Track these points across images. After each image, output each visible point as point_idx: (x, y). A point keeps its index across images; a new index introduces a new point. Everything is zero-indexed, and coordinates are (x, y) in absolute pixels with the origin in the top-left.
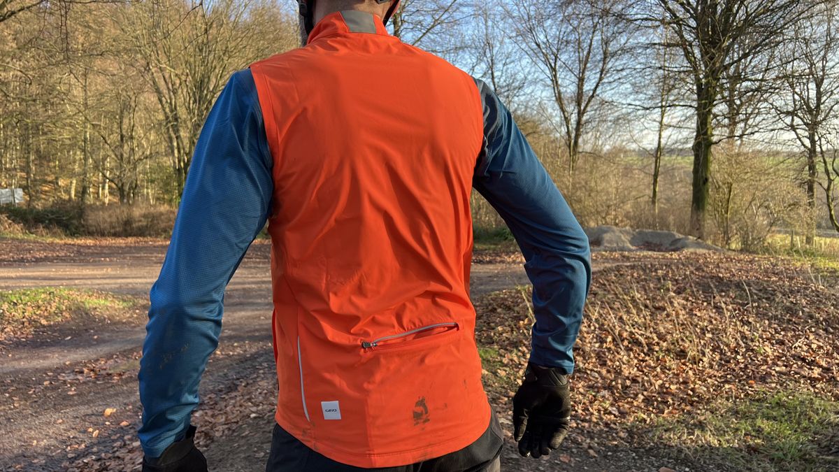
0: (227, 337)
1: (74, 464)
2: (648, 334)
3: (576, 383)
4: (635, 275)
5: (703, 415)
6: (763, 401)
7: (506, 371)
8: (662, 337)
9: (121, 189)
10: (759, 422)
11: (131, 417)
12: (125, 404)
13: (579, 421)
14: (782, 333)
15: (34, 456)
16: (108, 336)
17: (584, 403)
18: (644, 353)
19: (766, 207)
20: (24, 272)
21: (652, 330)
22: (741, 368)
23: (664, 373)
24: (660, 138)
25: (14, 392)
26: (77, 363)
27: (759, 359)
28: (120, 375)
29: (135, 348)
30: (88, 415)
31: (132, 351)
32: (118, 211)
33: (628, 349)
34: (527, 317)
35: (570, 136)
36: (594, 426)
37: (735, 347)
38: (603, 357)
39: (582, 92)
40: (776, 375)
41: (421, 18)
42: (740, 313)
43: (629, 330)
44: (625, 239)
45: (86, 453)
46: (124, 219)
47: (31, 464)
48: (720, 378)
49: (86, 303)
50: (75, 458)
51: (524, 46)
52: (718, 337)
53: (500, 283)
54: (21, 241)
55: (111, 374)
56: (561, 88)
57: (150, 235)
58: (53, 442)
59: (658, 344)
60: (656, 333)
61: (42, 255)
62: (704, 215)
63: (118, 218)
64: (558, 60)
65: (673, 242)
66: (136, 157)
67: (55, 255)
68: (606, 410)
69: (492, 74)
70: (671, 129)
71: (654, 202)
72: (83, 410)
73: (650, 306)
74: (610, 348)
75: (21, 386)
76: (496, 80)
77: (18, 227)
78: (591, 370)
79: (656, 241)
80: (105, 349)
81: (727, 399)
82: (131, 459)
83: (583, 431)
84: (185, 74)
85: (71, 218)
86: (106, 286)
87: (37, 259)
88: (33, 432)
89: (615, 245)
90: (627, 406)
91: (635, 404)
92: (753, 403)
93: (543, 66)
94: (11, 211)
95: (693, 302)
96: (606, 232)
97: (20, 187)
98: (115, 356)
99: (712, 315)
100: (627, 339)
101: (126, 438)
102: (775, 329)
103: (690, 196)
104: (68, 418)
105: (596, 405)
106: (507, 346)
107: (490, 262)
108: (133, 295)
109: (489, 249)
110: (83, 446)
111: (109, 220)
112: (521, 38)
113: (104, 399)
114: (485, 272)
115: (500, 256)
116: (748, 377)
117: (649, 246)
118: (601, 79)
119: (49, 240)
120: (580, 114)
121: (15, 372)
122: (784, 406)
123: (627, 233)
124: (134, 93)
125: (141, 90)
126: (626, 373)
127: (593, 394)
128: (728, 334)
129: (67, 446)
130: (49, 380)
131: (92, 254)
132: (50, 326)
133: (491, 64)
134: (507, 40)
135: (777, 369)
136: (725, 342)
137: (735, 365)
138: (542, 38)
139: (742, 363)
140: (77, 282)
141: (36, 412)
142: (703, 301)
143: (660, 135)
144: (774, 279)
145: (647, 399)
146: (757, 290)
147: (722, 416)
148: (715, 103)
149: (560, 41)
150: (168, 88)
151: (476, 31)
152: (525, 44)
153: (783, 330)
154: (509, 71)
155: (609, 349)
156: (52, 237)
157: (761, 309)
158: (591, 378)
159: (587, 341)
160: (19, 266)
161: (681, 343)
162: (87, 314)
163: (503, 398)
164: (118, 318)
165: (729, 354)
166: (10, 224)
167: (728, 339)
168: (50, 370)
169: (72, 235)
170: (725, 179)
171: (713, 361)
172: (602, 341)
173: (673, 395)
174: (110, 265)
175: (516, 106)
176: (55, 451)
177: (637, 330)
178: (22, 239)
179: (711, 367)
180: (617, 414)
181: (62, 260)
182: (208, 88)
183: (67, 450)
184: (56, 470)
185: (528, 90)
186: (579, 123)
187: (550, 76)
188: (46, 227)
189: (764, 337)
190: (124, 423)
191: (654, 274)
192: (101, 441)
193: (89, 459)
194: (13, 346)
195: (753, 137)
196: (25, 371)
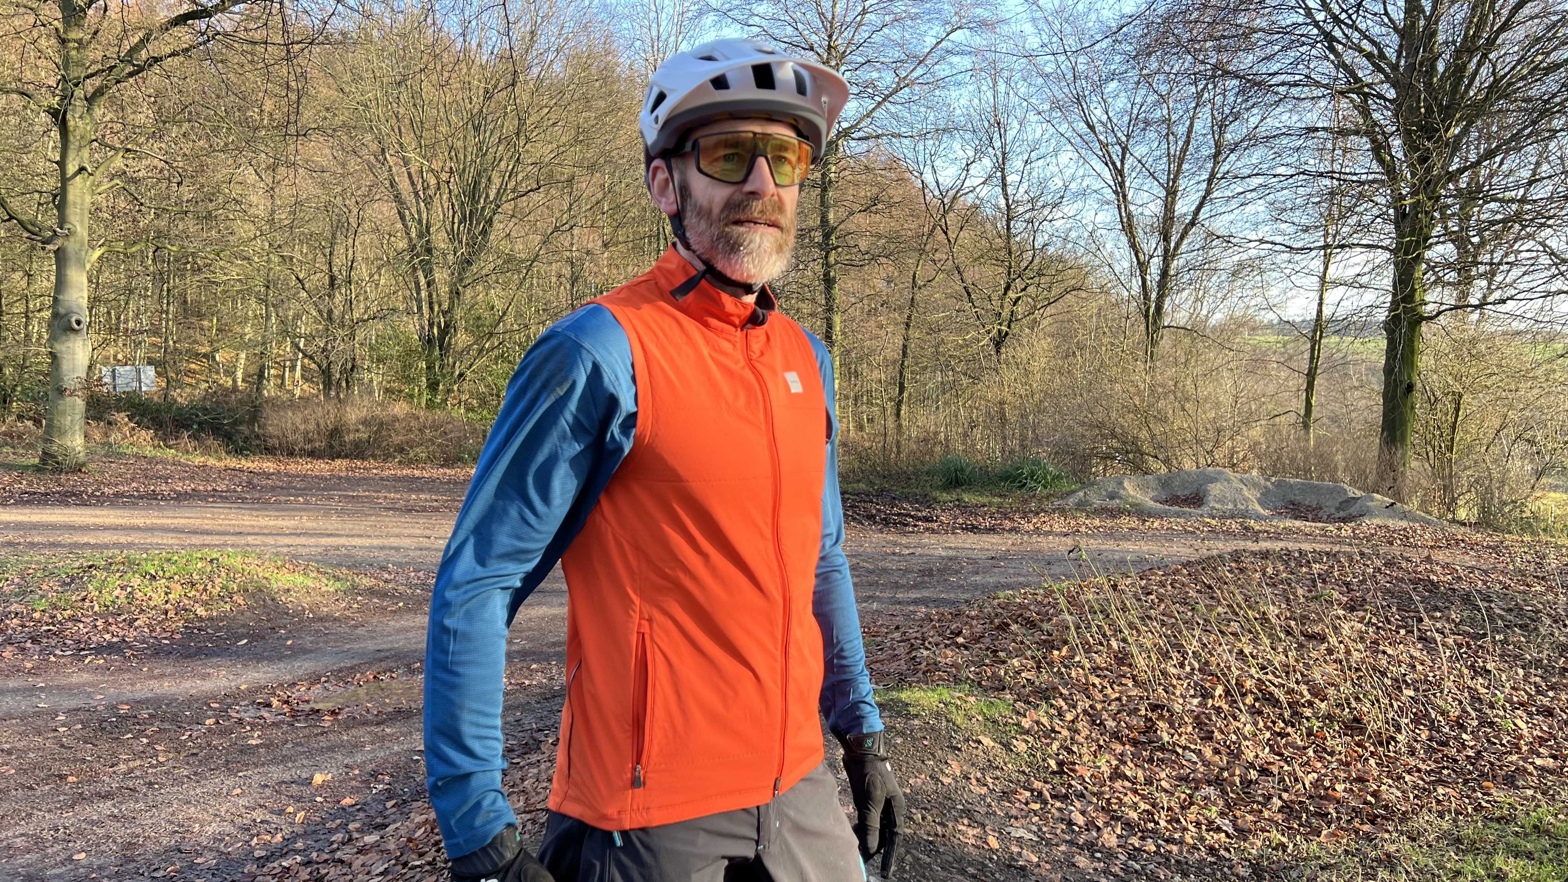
0: (518, 652)
1: (265, 870)
2: (1292, 685)
3: (1157, 769)
4: (1270, 571)
5: (1393, 842)
6: (1507, 822)
7: (1027, 742)
8: (1318, 693)
9: (326, 374)
10: (1499, 861)
11: (357, 790)
12: (347, 766)
13: (1160, 842)
14: (1551, 694)
15: (196, 851)
16: (311, 642)
17: (1170, 809)
18: (1284, 721)
19: (1528, 441)
20: (159, 517)
21: (1300, 678)
22: (1468, 757)
23: (1321, 759)
24: (1320, 304)
25: (157, 736)
26: (260, 689)
27: (1504, 741)
28: (333, 713)
29: (359, 665)
30: (285, 783)
31: (353, 670)
32: (320, 412)
33: (1256, 712)
34: (1065, 642)
35: (1146, 297)
36: (1188, 851)
37: (1459, 717)
38: (1206, 724)
39: (1172, 218)
40: (1535, 773)
41: (875, 75)
42: (1469, 652)
43: (1256, 676)
44: (1252, 495)
45: (283, 851)
46: (331, 427)
47: (192, 866)
48: (1428, 773)
49: (273, 581)
50: (267, 859)
51: (1063, 128)
52: (1425, 696)
53: (1011, 571)
54: (151, 460)
55: (318, 711)
56: (1132, 208)
57: (374, 457)
58: (228, 828)
59: (1311, 704)
60: (1307, 683)
61: (189, 486)
62: (1404, 455)
63: (318, 425)
64: (1128, 155)
65: (1341, 503)
66: (356, 315)
67: (210, 488)
68: (1211, 823)
69: (1004, 178)
70: (1342, 289)
71: (1306, 426)
72: (277, 773)
73: (1297, 633)
74: (1219, 707)
75: (166, 726)
76: (1010, 190)
77: (145, 435)
78: (1185, 748)
79: (1310, 500)
80: (305, 666)
81: (1441, 815)
82: (363, 865)
83: (1168, 859)
84: (447, 169)
85: (235, 423)
86: (300, 550)
87: (179, 494)
88: (193, 809)
89: (1230, 506)
90: (1249, 818)
91: (1266, 814)
92: (1490, 824)
93: (1099, 166)
94: (133, 406)
95: (1378, 628)
96: (1213, 480)
97: (149, 364)
98: (323, 679)
99: (1417, 654)
100: (1252, 692)
101: (351, 826)
102: (1537, 686)
103: (1376, 415)
104: (250, 786)
105: (1192, 813)
106: (1028, 696)
107: (992, 530)
108: (349, 568)
109: (991, 504)
110: (279, 837)
111: (302, 427)
112: (1059, 114)
113: (309, 754)
114: (981, 550)
115: (1012, 520)
116: (1482, 775)
117: (1296, 510)
118: (1208, 192)
119: (198, 460)
120: (1168, 256)
121: (155, 702)
122: (1547, 832)
123: (1255, 485)
124: (357, 203)
125: (368, 198)
126: (1250, 755)
127: (1188, 792)
128: (1446, 691)
129: (252, 836)
130: (214, 716)
131: (273, 488)
132: (211, 619)
133: (1000, 160)
134: (1032, 117)
135: (1539, 762)
136: (1439, 707)
137: (1458, 751)
138: (1098, 114)
139: (1472, 748)
140: (250, 539)
141: (196, 774)
142: (1398, 627)
143: (1321, 299)
144: (1538, 588)
145: (1288, 807)
146: (1503, 609)
147: (1430, 846)
148: (1431, 241)
149: (1134, 121)
150: (416, 194)
151: (976, 101)
152: (1066, 125)
153: (1552, 688)
154: (1035, 174)
155: (1218, 710)
156: (202, 455)
157: (1511, 647)
158: (1184, 762)
159: (1178, 693)
160: (149, 507)
161: (1354, 704)
162: (273, 600)
163: (1022, 791)
164: (326, 609)
165: (1446, 730)
166: (133, 429)
167: (1446, 700)
168: (214, 698)
169: (238, 452)
170: (1449, 385)
171: (1416, 741)
172: (1206, 695)
173: (1338, 802)
174: (304, 510)
175: (1046, 237)
176: (232, 844)
177: (1270, 677)
178: (153, 458)
179: (1412, 753)
180: (1231, 831)
181: (221, 497)
182: (487, 196)
183: (253, 843)
184: (236, 878)
185: (1069, 209)
186: (1164, 274)
187: (1112, 183)
188: (194, 437)
189: (1515, 699)
190: (347, 801)
191: (1304, 570)
192: (310, 831)
193: (290, 861)
194: (149, 652)
195: (1502, 308)
196: (172, 701)
